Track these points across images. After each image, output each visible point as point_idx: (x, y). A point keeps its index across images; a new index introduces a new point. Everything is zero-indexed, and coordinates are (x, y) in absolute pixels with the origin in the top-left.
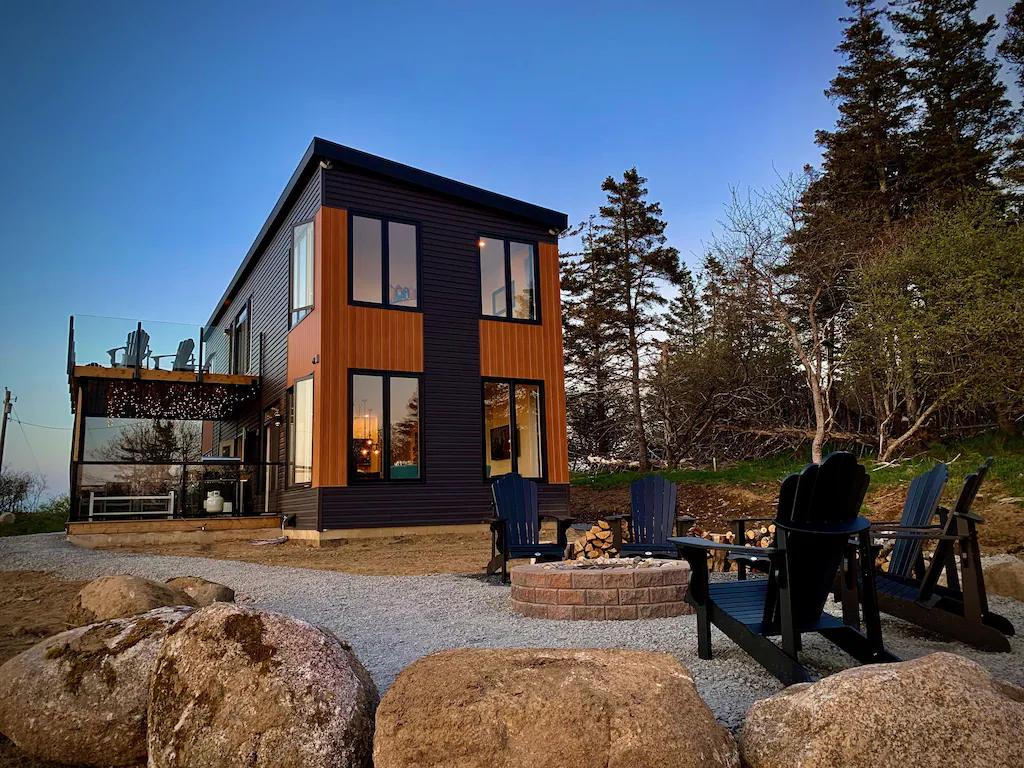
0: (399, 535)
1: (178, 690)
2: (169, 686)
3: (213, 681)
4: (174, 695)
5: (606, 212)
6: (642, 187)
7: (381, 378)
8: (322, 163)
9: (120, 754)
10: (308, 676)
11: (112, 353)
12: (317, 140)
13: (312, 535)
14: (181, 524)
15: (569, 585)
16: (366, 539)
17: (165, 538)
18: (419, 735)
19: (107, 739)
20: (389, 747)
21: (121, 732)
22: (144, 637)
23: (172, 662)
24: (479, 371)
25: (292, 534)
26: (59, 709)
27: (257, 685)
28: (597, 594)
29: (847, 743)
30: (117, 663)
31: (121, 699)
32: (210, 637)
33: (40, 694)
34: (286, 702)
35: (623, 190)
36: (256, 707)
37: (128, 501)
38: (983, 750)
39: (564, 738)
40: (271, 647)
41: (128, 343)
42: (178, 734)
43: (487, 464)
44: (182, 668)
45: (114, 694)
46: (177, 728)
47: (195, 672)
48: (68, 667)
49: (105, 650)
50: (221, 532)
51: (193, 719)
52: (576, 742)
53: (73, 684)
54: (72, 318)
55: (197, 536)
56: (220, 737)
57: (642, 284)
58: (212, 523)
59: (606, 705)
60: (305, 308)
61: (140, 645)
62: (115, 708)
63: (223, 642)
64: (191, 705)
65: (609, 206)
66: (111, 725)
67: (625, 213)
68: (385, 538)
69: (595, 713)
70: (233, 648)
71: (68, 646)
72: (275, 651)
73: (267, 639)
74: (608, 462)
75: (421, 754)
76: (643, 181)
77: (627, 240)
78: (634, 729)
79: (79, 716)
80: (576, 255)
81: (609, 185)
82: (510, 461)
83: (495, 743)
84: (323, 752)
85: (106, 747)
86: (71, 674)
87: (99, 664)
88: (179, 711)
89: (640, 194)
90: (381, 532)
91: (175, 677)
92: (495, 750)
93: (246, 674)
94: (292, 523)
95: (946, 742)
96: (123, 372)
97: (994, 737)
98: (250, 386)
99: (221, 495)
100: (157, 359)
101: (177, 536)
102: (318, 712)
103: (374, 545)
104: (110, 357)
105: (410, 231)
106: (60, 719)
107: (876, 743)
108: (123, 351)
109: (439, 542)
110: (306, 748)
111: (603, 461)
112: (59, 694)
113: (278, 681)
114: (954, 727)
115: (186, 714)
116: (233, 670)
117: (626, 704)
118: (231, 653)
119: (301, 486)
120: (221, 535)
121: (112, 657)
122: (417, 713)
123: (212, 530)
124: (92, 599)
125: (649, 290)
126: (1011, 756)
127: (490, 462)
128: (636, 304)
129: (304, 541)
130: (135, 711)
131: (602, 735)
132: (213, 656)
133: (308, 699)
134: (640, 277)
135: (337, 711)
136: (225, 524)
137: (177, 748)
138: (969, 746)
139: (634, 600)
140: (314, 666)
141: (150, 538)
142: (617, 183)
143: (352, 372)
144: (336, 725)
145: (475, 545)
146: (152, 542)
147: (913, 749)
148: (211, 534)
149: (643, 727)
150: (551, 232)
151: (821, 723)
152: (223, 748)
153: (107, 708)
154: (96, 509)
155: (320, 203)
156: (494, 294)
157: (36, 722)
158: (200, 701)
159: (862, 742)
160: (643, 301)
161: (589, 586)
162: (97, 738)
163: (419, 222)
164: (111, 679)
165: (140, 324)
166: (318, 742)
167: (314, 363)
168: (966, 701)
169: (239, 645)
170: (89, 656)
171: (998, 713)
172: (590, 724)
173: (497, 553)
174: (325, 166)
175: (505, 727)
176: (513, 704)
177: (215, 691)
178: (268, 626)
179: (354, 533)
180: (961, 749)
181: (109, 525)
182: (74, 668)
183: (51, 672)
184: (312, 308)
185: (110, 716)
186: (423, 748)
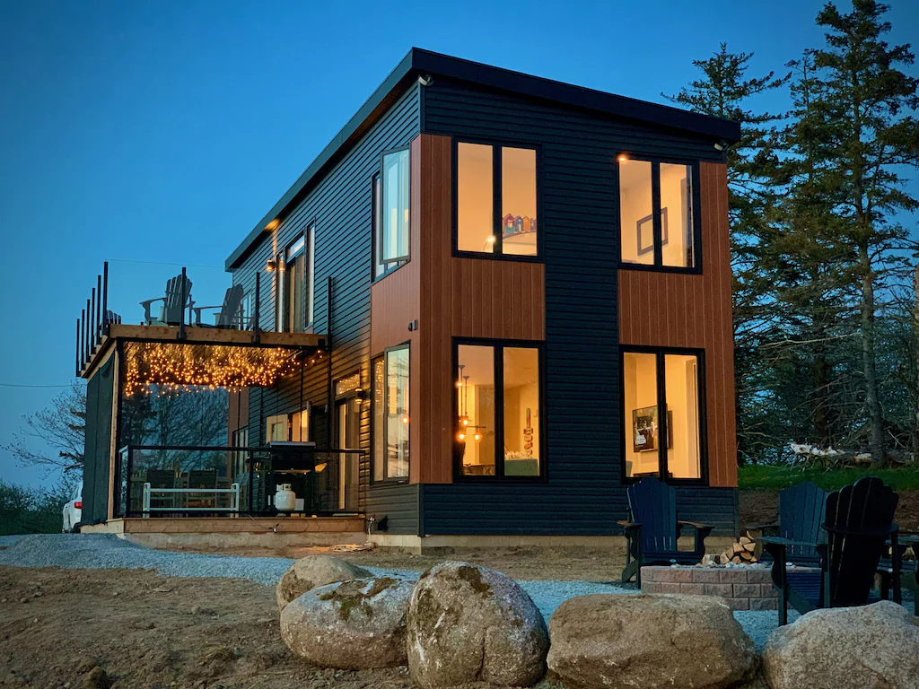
0: (515, 545)
1: (435, 606)
2: (429, 604)
3: (455, 601)
4: (432, 609)
5: (825, 60)
6: (880, 20)
7: (492, 348)
8: (421, 80)
9: (378, 659)
10: (509, 601)
11: (147, 305)
12: (415, 51)
13: (412, 541)
14: (250, 524)
15: (689, 580)
16: (475, 549)
17: (230, 540)
18: (576, 625)
19: (370, 649)
20: (560, 631)
21: (379, 645)
22: (385, 588)
23: (429, 591)
24: (617, 338)
25: (382, 540)
26: (337, 630)
27: (482, 603)
28: (715, 588)
29: (810, 641)
30: (372, 602)
31: (377, 624)
32: (451, 578)
33: (323, 621)
34: (498, 612)
35: (853, 25)
36: (483, 615)
37: (170, 494)
38: (886, 648)
39: (652, 626)
40: (485, 585)
41: (167, 292)
42: (437, 630)
43: (628, 459)
44: (436, 594)
45: (372, 621)
46: (436, 626)
47: (444, 597)
48: (339, 604)
49: (360, 596)
50: (294, 535)
51: (446, 621)
52: (657, 628)
53: (345, 615)
54: (106, 264)
55: (267, 539)
56: (463, 630)
57: (880, 176)
58: (285, 525)
59: (675, 612)
60: (397, 260)
61: (384, 592)
62: (374, 630)
63: (459, 582)
64: (444, 614)
65: (829, 49)
66: (372, 640)
67: (854, 63)
68: (498, 549)
69: (669, 615)
70: (465, 584)
71: (334, 592)
72: (489, 587)
73: (483, 581)
74: (823, 453)
75: (577, 634)
76: (884, 9)
77: (857, 104)
78: (687, 623)
79: (349, 634)
80: (779, 117)
81: (829, 17)
82: (656, 455)
83: (615, 628)
84: (521, 640)
85: (370, 654)
86: (342, 609)
87: (360, 603)
88: (437, 618)
89: (878, 31)
90: (493, 541)
91: (432, 600)
92: (615, 631)
93: (474, 598)
94: (383, 526)
95: (866, 643)
96: (166, 331)
97: (894, 641)
98: (315, 348)
99: (293, 489)
100: (198, 311)
101: (244, 539)
102: (516, 620)
103: (486, 556)
104: (144, 310)
105: (529, 156)
106: (338, 636)
107: (827, 642)
108: (162, 303)
109: (566, 556)
110: (512, 637)
111: (815, 451)
112: (335, 621)
113: (493, 602)
114: (873, 635)
115: (441, 619)
116: (466, 596)
117: (686, 613)
118: (464, 587)
119: (395, 482)
120: (294, 539)
121: (367, 599)
122: (574, 616)
123: (284, 533)
124: (307, 572)
125: (889, 187)
126: (902, 652)
127: (630, 455)
128: (870, 205)
129: (400, 550)
130: (387, 631)
131: (671, 625)
132: (454, 588)
133: (511, 613)
134: (876, 164)
135: (526, 621)
136: (299, 525)
137: (438, 637)
138: (879, 646)
139: (747, 593)
140: (511, 596)
141: (214, 539)
142: (841, 14)
143: (457, 341)
144: (527, 627)
145: (610, 560)
146: (216, 544)
147: (848, 646)
148: (283, 536)
149: (693, 622)
150: (717, 146)
151: (798, 631)
152: (465, 635)
153: (369, 630)
154: (153, 504)
155: (418, 128)
156: (639, 223)
157: (322, 638)
158: (448, 612)
159: (819, 641)
160: (879, 204)
161: (707, 580)
162: (363, 648)
163: (540, 145)
164: (369, 611)
165: (184, 269)
166: (517, 635)
167: (411, 329)
168: (883, 623)
169: (468, 583)
170: (351, 598)
171: (900, 630)
172: (665, 620)
173: (632, 559)
174: (424, 83)
175: (621, 622)
176: (626, 611)
177: (457, 608)
178: (482, 574)
179: (462, 541)
180: (875, 647)
181: (169, 523)
182: (344, 604)
183: (328, 608)
184: (408, 260)
185: (371, 635)
186: (578, 631)
